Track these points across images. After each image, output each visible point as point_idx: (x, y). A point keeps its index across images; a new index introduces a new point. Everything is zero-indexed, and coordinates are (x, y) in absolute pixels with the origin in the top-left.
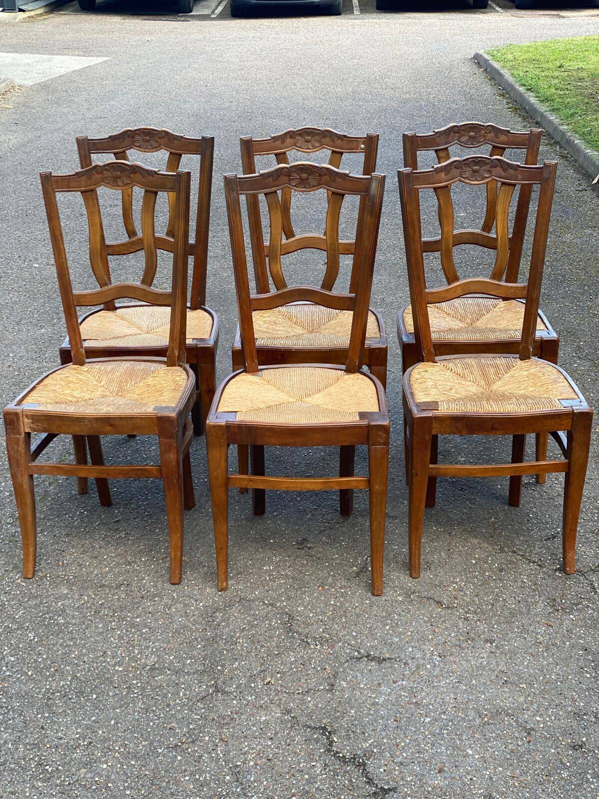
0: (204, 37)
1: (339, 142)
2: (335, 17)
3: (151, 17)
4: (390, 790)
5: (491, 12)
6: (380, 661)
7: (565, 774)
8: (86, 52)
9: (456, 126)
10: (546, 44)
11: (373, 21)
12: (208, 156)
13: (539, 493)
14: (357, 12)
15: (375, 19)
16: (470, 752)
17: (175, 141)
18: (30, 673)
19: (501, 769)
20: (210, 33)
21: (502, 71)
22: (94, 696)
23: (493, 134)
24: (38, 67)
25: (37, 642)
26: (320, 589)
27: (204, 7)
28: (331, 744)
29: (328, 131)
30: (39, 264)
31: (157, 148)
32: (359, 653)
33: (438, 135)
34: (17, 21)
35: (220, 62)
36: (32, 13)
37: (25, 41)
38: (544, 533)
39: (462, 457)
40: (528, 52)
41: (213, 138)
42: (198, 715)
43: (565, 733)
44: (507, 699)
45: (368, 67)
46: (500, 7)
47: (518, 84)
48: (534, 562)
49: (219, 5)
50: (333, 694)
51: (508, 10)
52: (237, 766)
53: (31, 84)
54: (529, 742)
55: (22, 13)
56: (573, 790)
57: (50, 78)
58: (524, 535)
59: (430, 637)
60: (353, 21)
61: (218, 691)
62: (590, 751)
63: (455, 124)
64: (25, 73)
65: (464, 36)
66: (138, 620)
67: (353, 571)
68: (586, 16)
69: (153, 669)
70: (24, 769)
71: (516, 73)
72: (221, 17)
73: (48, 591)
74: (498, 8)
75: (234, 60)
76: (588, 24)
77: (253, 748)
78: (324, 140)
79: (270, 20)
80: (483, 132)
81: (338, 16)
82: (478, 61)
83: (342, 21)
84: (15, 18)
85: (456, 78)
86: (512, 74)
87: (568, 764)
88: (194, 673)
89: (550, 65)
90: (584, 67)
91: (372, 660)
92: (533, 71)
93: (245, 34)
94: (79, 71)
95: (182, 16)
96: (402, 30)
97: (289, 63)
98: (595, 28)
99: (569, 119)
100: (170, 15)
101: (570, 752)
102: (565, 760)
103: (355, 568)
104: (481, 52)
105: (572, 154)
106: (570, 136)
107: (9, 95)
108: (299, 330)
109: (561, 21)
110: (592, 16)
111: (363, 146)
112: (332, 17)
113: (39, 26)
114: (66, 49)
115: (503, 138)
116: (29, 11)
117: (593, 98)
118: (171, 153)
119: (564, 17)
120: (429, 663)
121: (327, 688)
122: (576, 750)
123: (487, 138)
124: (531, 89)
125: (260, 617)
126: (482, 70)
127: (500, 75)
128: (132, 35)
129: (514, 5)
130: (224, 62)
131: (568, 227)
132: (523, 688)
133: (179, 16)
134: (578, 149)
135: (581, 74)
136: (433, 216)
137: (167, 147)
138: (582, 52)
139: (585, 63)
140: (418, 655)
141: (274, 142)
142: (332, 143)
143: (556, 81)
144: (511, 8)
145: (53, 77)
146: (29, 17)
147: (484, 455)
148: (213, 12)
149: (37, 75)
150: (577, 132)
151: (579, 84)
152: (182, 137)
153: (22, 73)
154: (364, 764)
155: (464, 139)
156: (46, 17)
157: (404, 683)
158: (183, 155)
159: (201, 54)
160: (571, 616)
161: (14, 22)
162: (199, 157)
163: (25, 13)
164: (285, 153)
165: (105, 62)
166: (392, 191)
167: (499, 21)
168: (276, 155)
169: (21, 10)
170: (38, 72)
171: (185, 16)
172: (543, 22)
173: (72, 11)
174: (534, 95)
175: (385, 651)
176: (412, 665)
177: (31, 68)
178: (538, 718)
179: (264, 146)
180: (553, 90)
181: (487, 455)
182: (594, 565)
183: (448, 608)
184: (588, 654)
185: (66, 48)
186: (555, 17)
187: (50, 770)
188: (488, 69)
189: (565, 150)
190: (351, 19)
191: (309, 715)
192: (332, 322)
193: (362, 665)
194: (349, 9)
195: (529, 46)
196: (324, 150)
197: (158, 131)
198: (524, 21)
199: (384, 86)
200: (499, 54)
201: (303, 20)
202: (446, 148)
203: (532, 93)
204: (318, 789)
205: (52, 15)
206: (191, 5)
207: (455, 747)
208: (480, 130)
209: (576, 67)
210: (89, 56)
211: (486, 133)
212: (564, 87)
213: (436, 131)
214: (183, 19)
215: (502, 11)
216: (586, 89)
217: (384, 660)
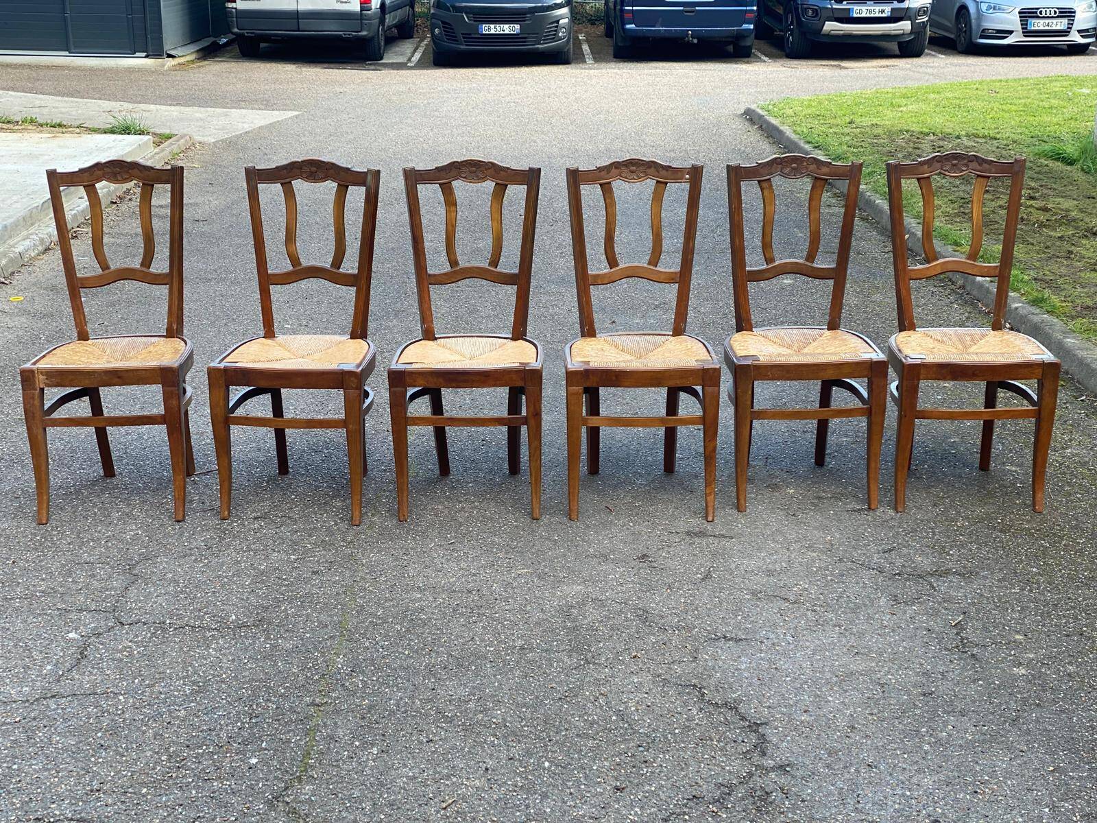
0: (409, 89)
1: (664, 173)
2: (565, 66)
3: (332, 66)
4: (762, 724)
5: (756, 61)
6: (738, 641)
7: (918, 712)
8: (268, 105)
9: (779, 158)
10: (831, 97)
11: (612, 70)
12: (534, 186)
13: (872, 517)
14: (589, 60)
15: (614, 68)
16: (830, 698)
17: (501, 172)
18: (407, 652)
19: (860, 709)
20: (414, 83)
21: (781, 128)
22: (473, 668)
23: (815, 166)
24: (215, 123)
25: (405, 631)
26: (669, 591)
27: (397, 54)
28: (703, 695)
29: (652, 162)
30: (291, 325)
31: (483, 179)
32: (716, 635)
33: (761, 166)
34: (165, 69)
35: (438, 117)
36: (182, 60)
37: (187, 92)
38: (880, 548)
39: (791, 489)
40: (810, 106)
41: (539, 170)
42: (575, 679)
43: (915, 686)
44: (859, 665)
45: (619, 124)
46: (766, 56)
47: (802, 141)
48: (873, 569)
49: (415, 51)
50: (697, 663)
51: (778, 60)
52: (620, 711)
53: (213, 140)
54: (883, 692)
55: (171, 59)
56: (927, 722)
57: (234, 134)
58: (862, 550)
59: (782, 624)
60: (587, 71)
61: (589, 663)
62: (939, 697)
63: (778, 156)
64: (201, 129)
65: (728, 88)
66: (497, 615)
67: (698, 578)
68: (873, 67)
69: (522, 648)
70: (426, 716)
71: (798, 129)
72: (421, 65)
73: (401, 596)
74: (764, 58)
75: (454, 115)
76: (878, 76)
77: (632, 699)
78: (649, 171)
79: (484, 70)
80: (805, 164)
81: (567, 66)
82: (750, 116)
83: (574, 71)
84: (163, 66)
85: (726, 135)
86: (794, 131)
87: (920, 705)
88: (563, 651)
89: (838, 121)
90: (878, 123)
91: (729, 640)
92: (819, 128)
93: (459, 85)
94: (266, 126)
95: (371, 64)
96: (651, 82)
97: (522, 119)
98: (886, 81)
99: (868, 178)
100: (356, 63)
101: (922, 698)
102: (917, 703)
103: (699, 576)
104: (753, 107)
105: (873, 216)
106: (869, 196)
107: (190, 153)
108: (628, 357)
109: (843, 72)
110: (881, 67)
111: (687, 176)
112: (561, 66)
113: (196, 75)
114: (240, 102)
115: (825, 170)
116: (179, 57)
117: (893, 156)
118: (496, 183)
119: (847, 68)
120: (783, 642)
121: (691, 659)
122: (927, 696)
123: (809, 170)
124: (819, 146)
125: (615, 612)
126: (756, 127)
127: (781, 132)
128: (317, 86)
129: (784, 53)
130: (443, 117)
131: (877, 288)
132: (873, 657)
133: (367, 65)
134: (880, 210)
135: (876, 131)
136: (724, 276)
137: (493, 177)
138: (874, 106)
139: (879, 119)
140: (772, 636)
141: (600, 172)
142: (657, 173)
143: (848, 138)
144: (780, 57)
145: (237, 133)
146: (179, 64)
147: (813, 487)
148: (409, 60)
149: (217, 131)
150: (877, 192)
151: (875, 141)
152: (508, 168)
153: (197, 129)
154: (736, 708)
155: (787, 170)
156: (201, 64)
157: (762, 655)
158: (509, 186)
159: (411, 108)
160: (914, 607)
161: (162, 69)
162: (526, 187)
163: (175, 59)
164: (610, 183)
165: (296, 117)
166: (673, 252)
167: (768, 73)
168: (601, 185)
169: (170, 56)
170: (217, 127)
171: (374, 64)
172: (822, 74)
173: (230, 57)
174: (822, 153)
175: (740, 633)
176: (769, 643)
177: (207, 123)
178: (890, 677)
179: (590, 176)
180: (845, 148)
181: (816, 488)
182: (931, 570)
183: (795, 603)
184: (932, 633)
185: (242, 101)
186: (835, 68)
187: (450, 715)
188: (764, 126)
189: (865, 211)
190: (585, 69)
191: (679, 677)
192: (659, 349)
193: (721, 643)
194: (579, 58)
195: (810, 100)
196: (649, 180)
197: (485, 162)
198: (798, 72)
199: (642, 144)
200: (775, 109)
201: (524, 71)
202: (770, 179)
203: (820, 152)
204: (697, 724)
205: (206, 62)
206: (382, 52)
207: (816, 696)
208: (802, 162)
209: (870, 123)
210: (273, 110)
211: (808, 164)
212: (858, 144)
213: (759, 162)
214: (372, 67)
215: (770, 61)
216: (883, 147)
217: (740, 640)
